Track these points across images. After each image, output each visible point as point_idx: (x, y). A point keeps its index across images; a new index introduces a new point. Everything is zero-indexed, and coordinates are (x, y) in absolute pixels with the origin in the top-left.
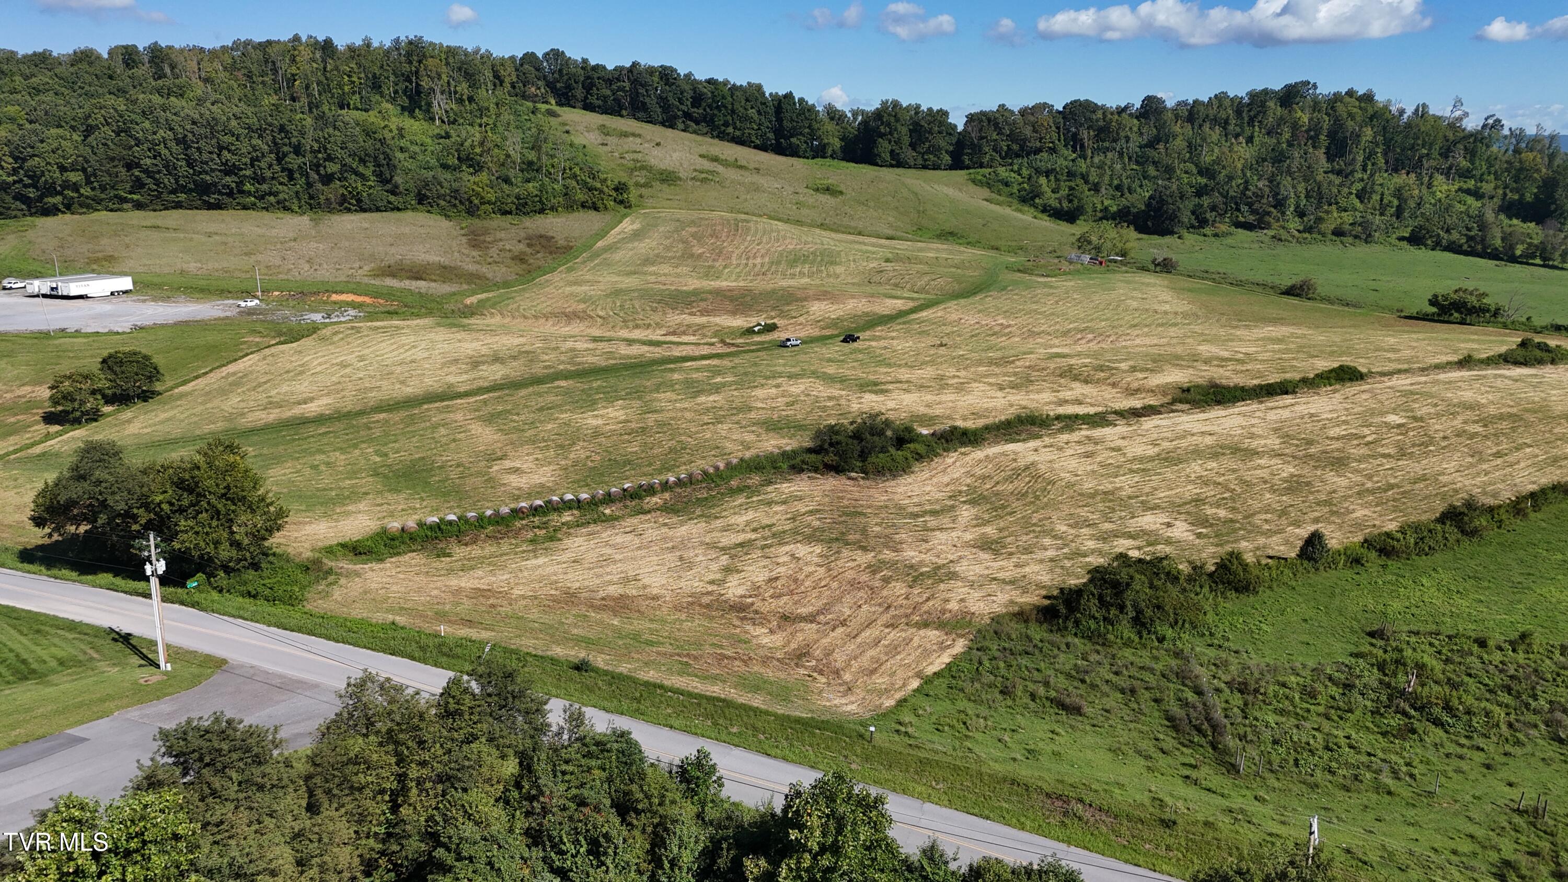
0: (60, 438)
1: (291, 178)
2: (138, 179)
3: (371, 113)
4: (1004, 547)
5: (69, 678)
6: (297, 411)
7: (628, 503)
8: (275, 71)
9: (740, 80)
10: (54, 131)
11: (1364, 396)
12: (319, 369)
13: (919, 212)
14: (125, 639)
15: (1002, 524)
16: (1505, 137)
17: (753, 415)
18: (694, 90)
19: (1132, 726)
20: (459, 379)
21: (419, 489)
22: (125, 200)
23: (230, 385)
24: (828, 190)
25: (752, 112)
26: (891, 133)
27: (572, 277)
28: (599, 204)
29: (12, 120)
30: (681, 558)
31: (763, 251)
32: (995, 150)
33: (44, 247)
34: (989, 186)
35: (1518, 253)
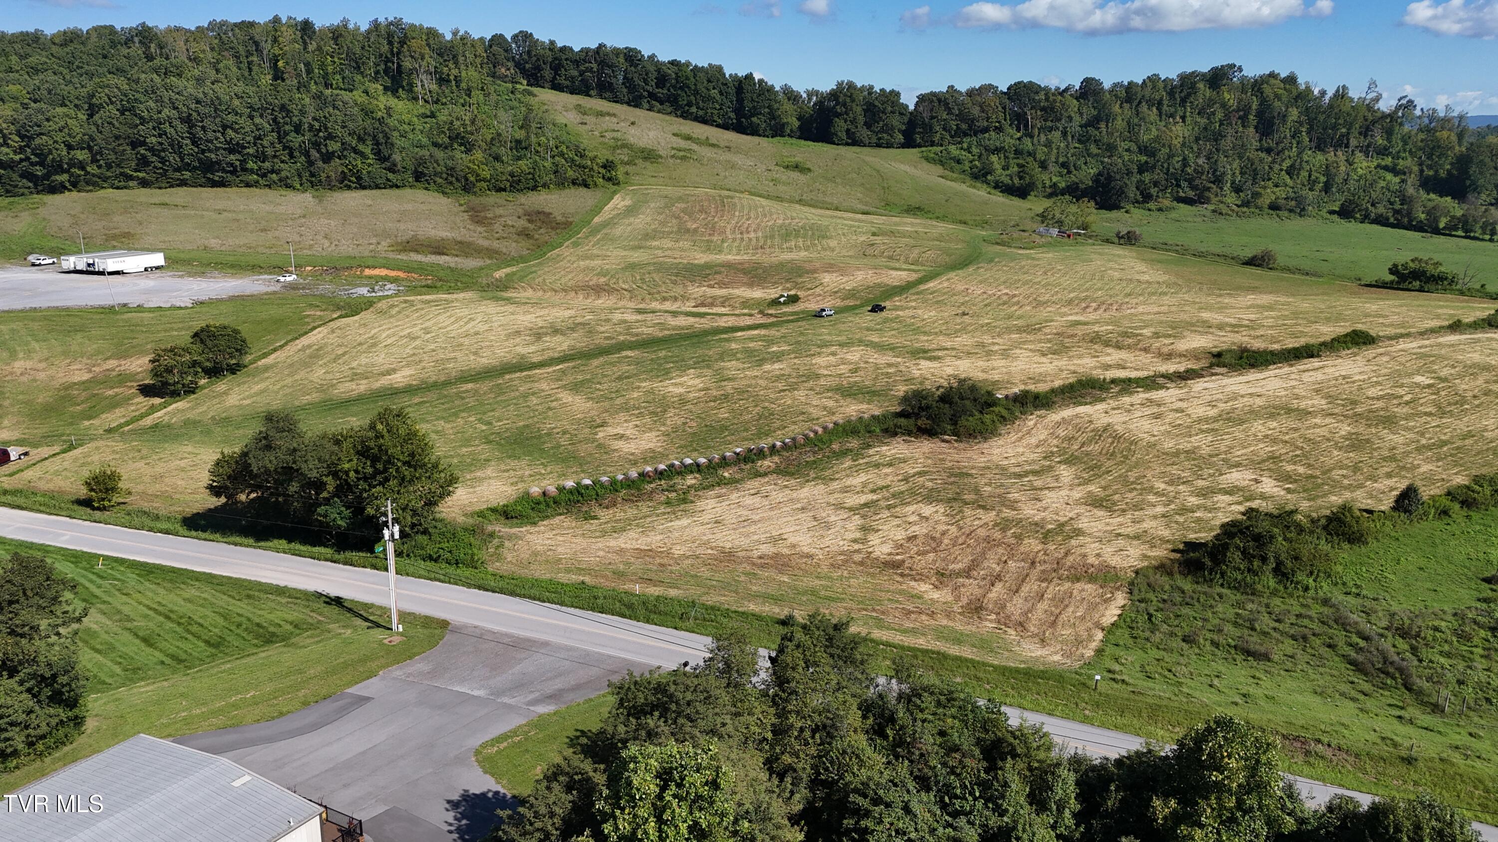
0: (164, 411)
1: (291, 156)
2: (144, 157)
3: (355, 92)
4: (1114, 504)
5: (312, 640)
6: (385, 381)
7: (743, 466)
8: (259, 50)
9: (702, 62)
10: (60, 110)
11: (1385, 359)
12: (389, 341)
13: (884, 188)
14: (338, 601)
15: (1103, 483)
16: (1420, 117)
17: (822, 382)
18: (658, 71)
19: (1321, 670)
20: (529, 350)
21: (536, 455)
22: (131, 178)
23: (310, 357)
24: (797, 167)
25: (714, 93)
26: (846, 113)
27: (580, 251)
28: (589, 181)
29: (15, 98)
30: (815, 518)
31: (754, 226)
32: (944, 129)
33: (59, 224)
34: (942, 163)
35: (1442, 225)
